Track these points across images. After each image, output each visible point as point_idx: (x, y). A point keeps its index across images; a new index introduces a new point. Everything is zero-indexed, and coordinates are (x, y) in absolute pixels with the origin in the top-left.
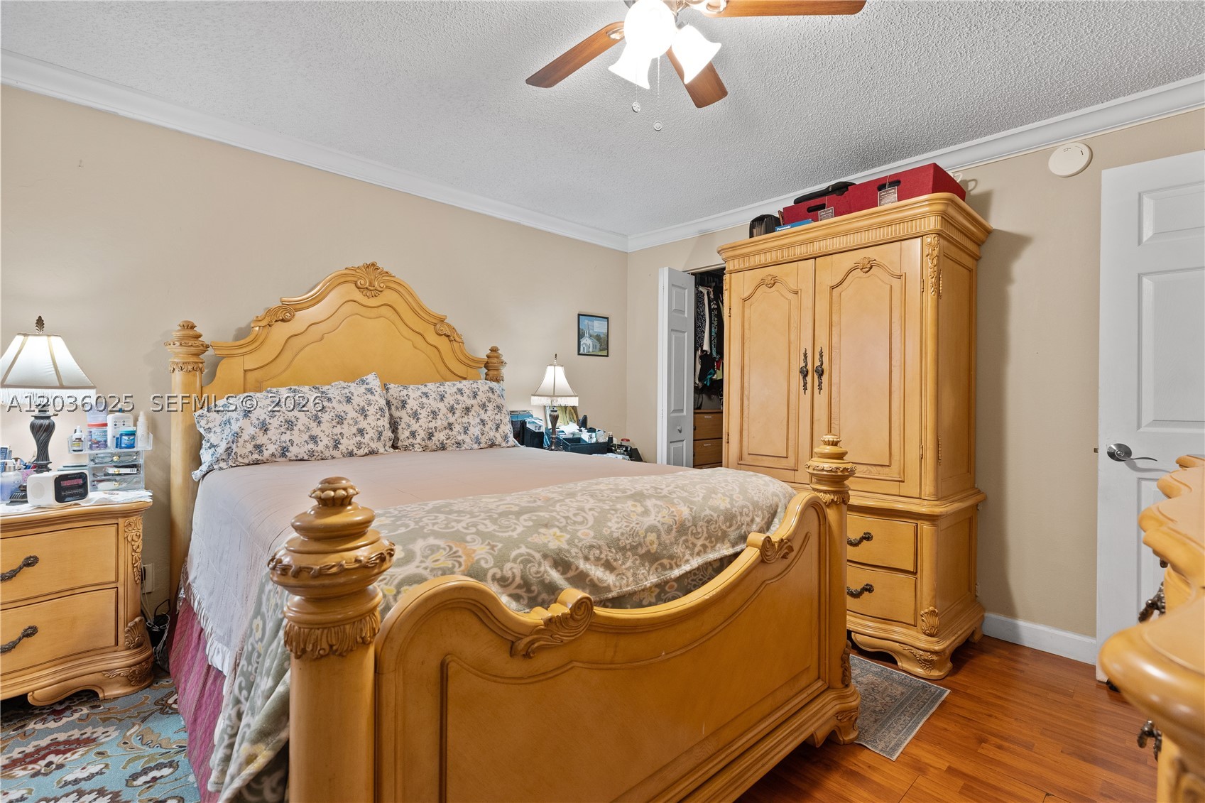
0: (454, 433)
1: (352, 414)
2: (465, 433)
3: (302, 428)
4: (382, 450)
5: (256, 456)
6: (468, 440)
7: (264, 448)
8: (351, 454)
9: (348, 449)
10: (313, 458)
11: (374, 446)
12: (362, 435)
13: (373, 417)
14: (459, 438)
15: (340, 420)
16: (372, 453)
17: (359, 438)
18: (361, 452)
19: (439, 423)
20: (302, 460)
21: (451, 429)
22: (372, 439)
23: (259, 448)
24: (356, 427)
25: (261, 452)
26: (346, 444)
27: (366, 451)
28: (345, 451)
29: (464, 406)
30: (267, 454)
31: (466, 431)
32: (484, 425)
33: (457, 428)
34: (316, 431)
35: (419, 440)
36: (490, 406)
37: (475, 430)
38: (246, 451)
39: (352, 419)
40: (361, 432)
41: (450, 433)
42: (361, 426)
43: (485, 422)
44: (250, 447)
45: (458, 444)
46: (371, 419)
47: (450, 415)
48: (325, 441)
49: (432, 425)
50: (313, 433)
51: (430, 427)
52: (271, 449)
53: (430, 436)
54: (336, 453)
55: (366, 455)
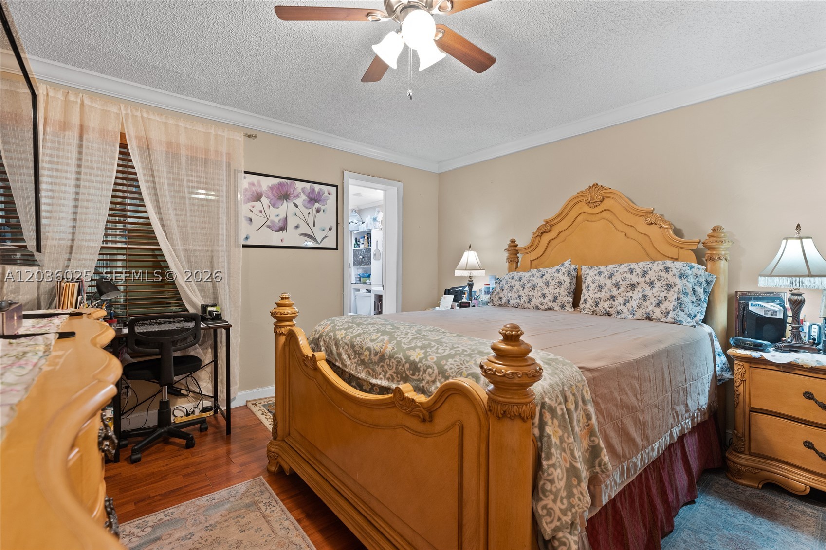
0: (616, 304)
1: (541, 284)
2: (625, 304)
3: (516, 290)
4: (556, 308)
5: (500, 302)
6: (625, 310)
7: (502, 299)
8: (537, 308)
9: (535, 305)
10: (520, 307)
11: (550, 305)
12: (544, 297)
13: (552, 287)
14: (619, 308)
15: (534, 287)
16: (550, 309)
17: (542, 299)
18: (543, 307)
19: (603, 295)
20: (515, 307)
21: (614, 300)
22: (549, 300)
23: (500, 298)
24: (542, 292)
25: (501, 301)
26: (535, 301)
27: (546, 307)
28: (533, 305)
29: (628, 283)
30: (503, 301)
31: (626, 303)
32: (645, 300)
33: (620, 300)
34: (521, 293)
35: (588, 306)
36: (659, 284)
37: (634, 304)
38: (496, 299)
39: (540, 287)
40: (544, 295)
41: (614, 303)
42: (544, 292)
43: (647, 298)
44: (497, 298)
45: (618, 313)
46: (551, 288)
47: (615, 289)
48: (524, 298)
49: (598, 295)
50: (520, 294)
51: (596, 297)
52: (504, 300)
53: (597, 304)
54: (529, 306)
55: (546, 310)
